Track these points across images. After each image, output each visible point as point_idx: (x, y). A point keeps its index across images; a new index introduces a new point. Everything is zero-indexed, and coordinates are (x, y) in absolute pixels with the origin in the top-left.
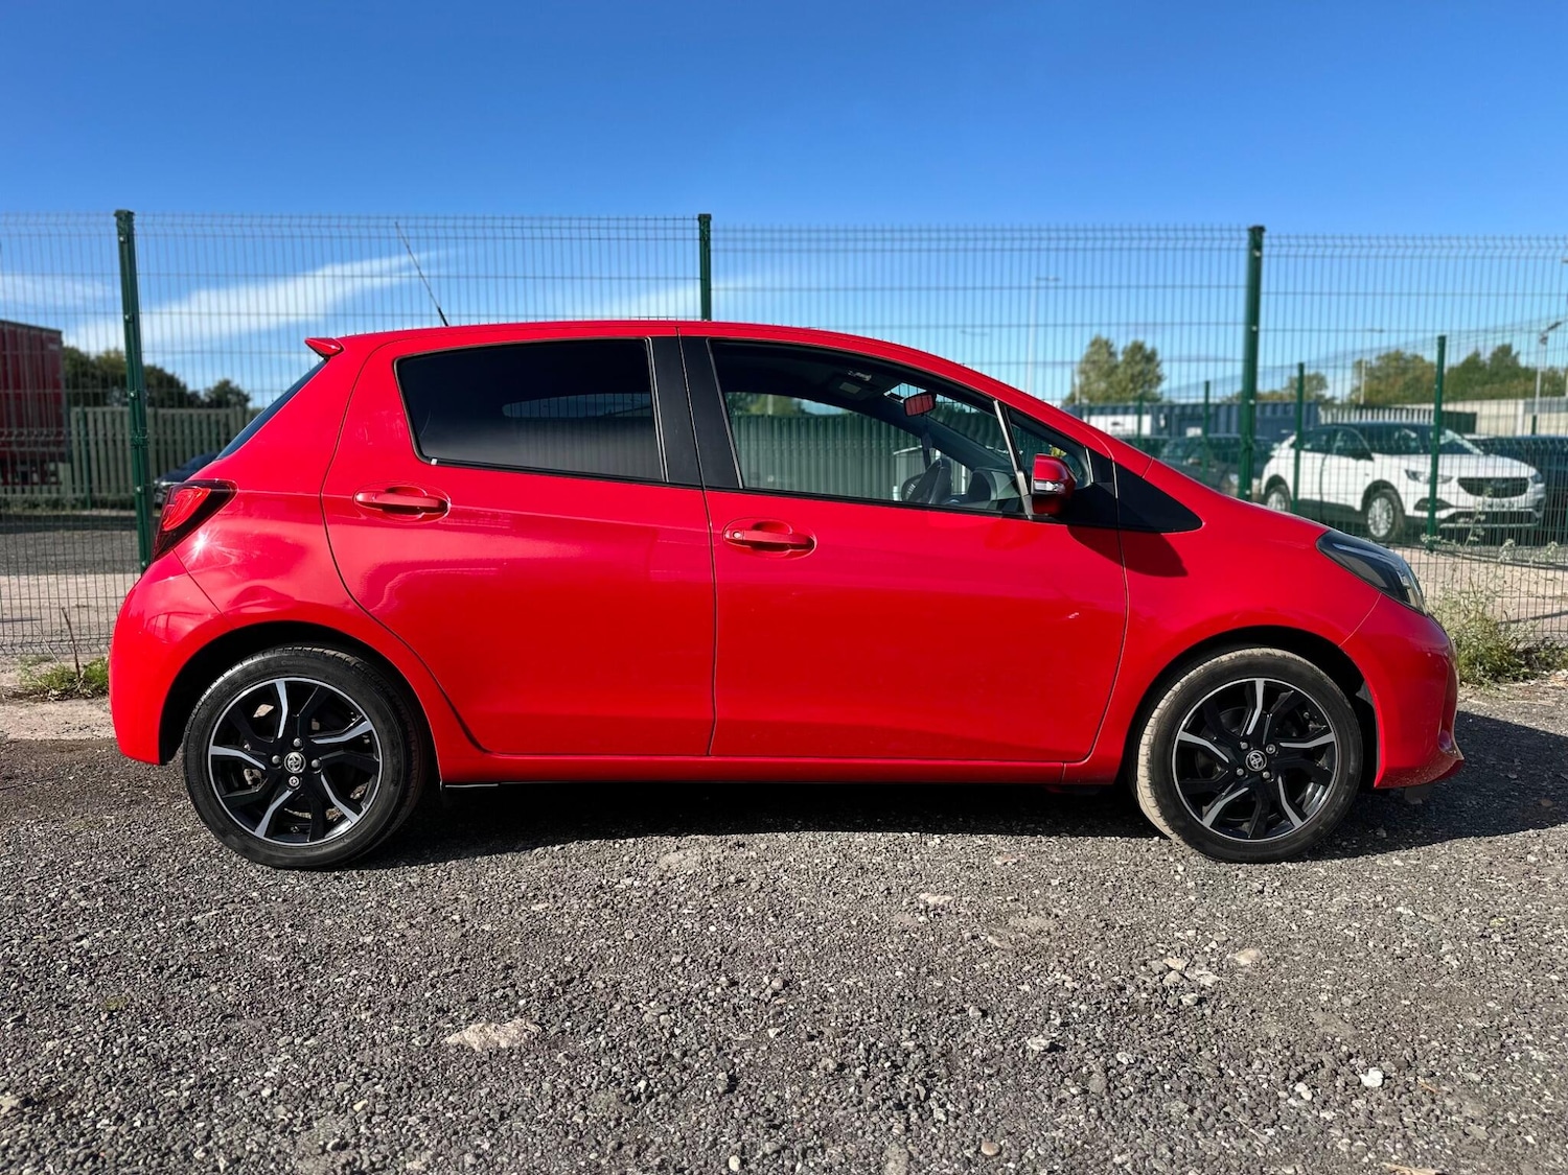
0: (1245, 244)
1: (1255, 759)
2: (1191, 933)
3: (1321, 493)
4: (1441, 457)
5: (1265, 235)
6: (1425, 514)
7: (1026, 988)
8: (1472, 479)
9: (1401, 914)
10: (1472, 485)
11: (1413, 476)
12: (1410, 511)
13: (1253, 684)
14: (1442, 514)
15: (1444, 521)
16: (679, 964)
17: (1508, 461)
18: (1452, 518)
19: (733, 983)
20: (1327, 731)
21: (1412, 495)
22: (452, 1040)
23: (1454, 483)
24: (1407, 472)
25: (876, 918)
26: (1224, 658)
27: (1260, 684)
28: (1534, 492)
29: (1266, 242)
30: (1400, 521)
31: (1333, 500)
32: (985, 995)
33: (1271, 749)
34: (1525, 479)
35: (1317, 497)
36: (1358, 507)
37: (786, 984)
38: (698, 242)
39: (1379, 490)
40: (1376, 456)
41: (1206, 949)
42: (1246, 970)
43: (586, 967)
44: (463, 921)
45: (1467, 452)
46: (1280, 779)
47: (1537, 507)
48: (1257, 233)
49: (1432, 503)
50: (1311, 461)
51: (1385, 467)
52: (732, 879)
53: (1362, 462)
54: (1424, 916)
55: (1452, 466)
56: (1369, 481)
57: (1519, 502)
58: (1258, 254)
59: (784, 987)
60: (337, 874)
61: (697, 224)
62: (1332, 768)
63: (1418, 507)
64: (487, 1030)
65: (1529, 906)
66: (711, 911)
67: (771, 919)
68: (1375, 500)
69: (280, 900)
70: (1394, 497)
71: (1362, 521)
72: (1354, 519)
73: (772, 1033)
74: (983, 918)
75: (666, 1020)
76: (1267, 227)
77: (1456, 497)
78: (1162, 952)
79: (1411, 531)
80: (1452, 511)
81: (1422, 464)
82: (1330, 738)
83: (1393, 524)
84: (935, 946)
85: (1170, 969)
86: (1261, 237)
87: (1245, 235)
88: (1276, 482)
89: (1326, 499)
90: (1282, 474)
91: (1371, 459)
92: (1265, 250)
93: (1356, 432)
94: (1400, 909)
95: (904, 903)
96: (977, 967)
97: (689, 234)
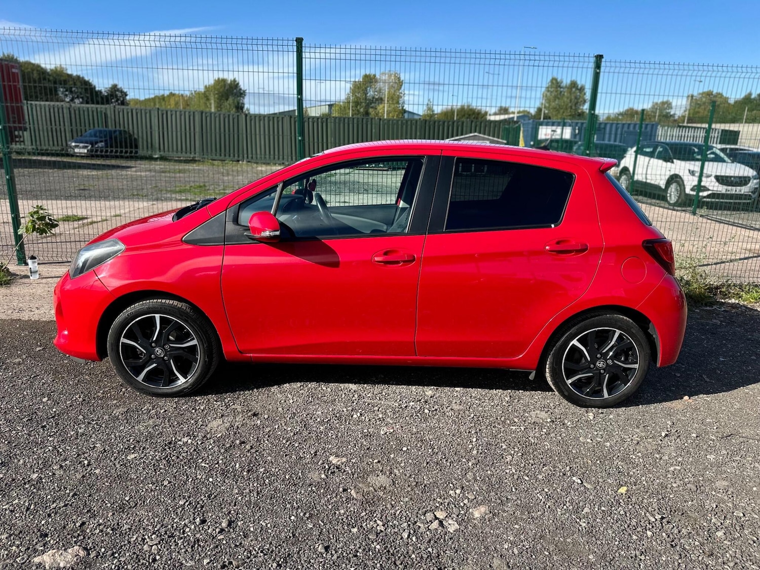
0: (592, 65)
2: (458, 491)
3: (646, 179)
4: (706, 163)
5: (603, 60)
6: (694, 193)
7: (355, 530)
8: (722, 177)
9: (574, 481)
10: (721, 179)
11: (692, 173)
12: (688, 191)
14: (705, 194)
15: (705, 197)
16: (182, 505)
17: (743, 166)
18: (708, 196)
19: (203, 522)
21: (690, 182)
22: (37, 560)
23: (713, 179)
24: (689, 170)
25: (300, 474)
28: (753, 184)
29: (603, 64)
30: (683, 196)
31: (653, 182)
32: (331, 536)
34: (749, 177)
35: (644, 180)
36: (663, 187)
37: (230, 523)
38: (295, 53)
39: (675, 179)
40: (675, 161)
41: (462, 504)
42: (475, 521)
43: (134, 505)
44: (88, 465)
45: (723, 161)
47: (754, 192)
48: (599, 58)
49: (699, 188)
50: (642, 159)
51: (680, 167)
52: (238, 442)
53: (669, 164)
54: (585, 484)
55: (713, 169)
56: (672, 173)
57: (744, 190)
58: (598, 71)
59: (228, 526)
61: (295, 43)
63: (692, 190)
64: (56, 555)
65: (644, 478)
66: (217, 466)
67: (245, 473)
68: (672, 184)
69: (6, 442)
70: (681, 183)
71: (664, 194)
72: (661, 193)
73: (206, 561)
74: (356, 476)
75: (155, 550)
76: (604, 56)
77: (714, 186)
78: (438, 505)
79: (688, 201)
80: (710, 192)
81: (695, 166)
83: (679, 197)
84: (322, 496)
85: (436, 518)
86: (601, 62)
87: (593, 60)
88: (625, 170)
89: (648, 181)
90: (627, 165)
91: (673, 162)
92: (602, 69)
93: (667, 147)
94: (574, 478)
95: (319, 464)
96: (337, 512)
97: (290, 48)
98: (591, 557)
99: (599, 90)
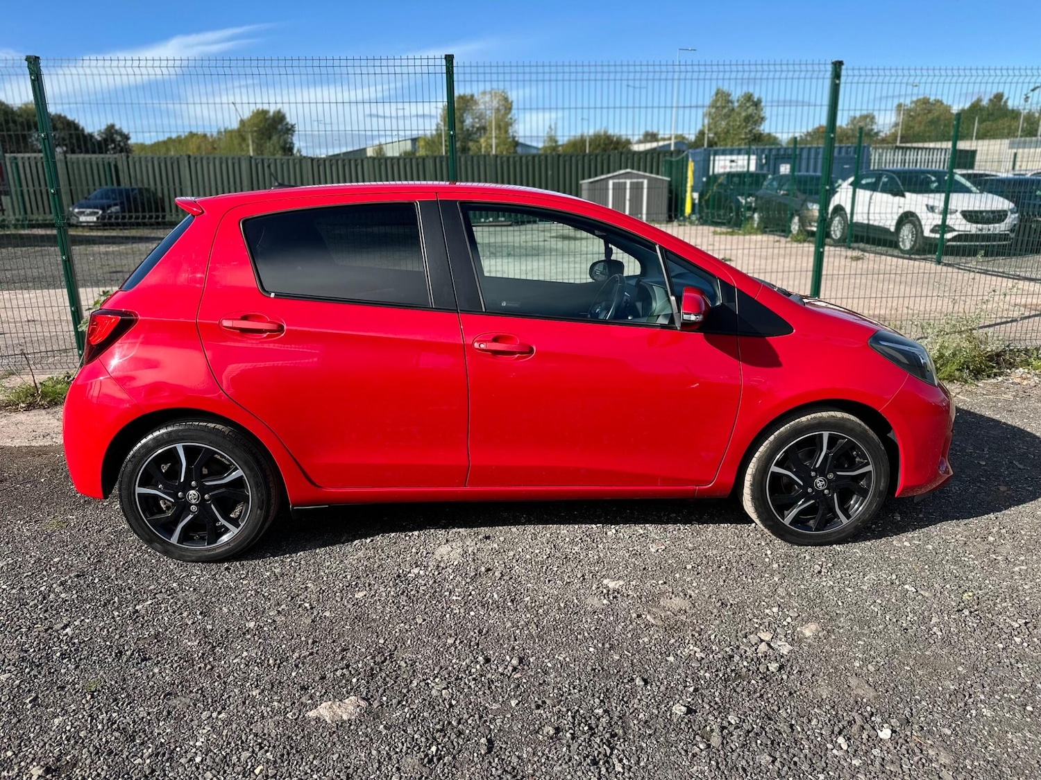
0: (829, 74)
1: (820, 483)
2: (775, 610)
3: (869, 220)
4: (951, 194)
5: (843, 67)
6: (938, 236)
7: (671, 659)
8: (970, 212)
9: (907, 591)
10: (970, 216)
11: (931, 209)
12: (927, 233)
13: (821, 435)
14: (949, 236)
15: (949, 240)
16: (452, 645)
17: (996, 197)
18: (954, 239)
19: (487, 660)
20: (868, 464)
21: (929, 222)
22: (312, 714)
23: (959, 215)
24: (927, 206)
25: (576, 601)
26: (803, 419)
27: (826, 435)
28: (1012, 219)
29: (843, 73)
30: (920, 241)
31: (876, 223)
32: (646, 666)
33: (831, 476)
34: (1005, 211)
35: (866, 222)
36: (892, 229)
37: (521, 660)
38: (445, 75)
39: (908, 218)
40: (907, 194)
41: (785, 623)
42: (809, 641)
43: (393, 648)
44: (312, 608)
45: (968, 191)
46: (835, 495)
47: (1012, 231)
48: (838, 65)
49: (943, 228)
50: (863, 195)
51: (915, 202)
52: (483, 569)
53: (897, 198)
54: (922, 592)
55: (960, 202)
56: (901, 211)
57: (1001, 228)
58: (837, 82)
59: (520, 664)
60: (226, 565)
61: (444, 61)
62: (869, 486)
63: (932, 231)
64: (334, 706)
65: (987, 582)
66: (471, 597)
67: (509, 604)
68: (904, 225)
69: (191, 589)
70: (917, 223)
71: (894, 239)
72: (889, 237)
73: (513, 703)
74: (643, 599)
75: (446, 694)
76: (844, 62)
77: (959, 224)
78: (757, 626)
79: (927, 247)
80: (955, 233)
81: (937, 200)
82: (869, 468)
83: (915, 242)
84: (614, 624)
85: (762, 641)
86: (841, 70)
87: (830, 68)
88: (839, 209)
89: (871, 222)
90: (843, 204)
91: (903, 196)
92: (843, 79)
93: (895, 176)
94: (906, 587)
95: (594, 588)
96: (641, 641)
98: (960, 669)
99: (840, 106)
